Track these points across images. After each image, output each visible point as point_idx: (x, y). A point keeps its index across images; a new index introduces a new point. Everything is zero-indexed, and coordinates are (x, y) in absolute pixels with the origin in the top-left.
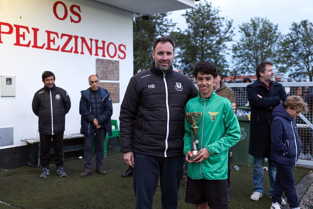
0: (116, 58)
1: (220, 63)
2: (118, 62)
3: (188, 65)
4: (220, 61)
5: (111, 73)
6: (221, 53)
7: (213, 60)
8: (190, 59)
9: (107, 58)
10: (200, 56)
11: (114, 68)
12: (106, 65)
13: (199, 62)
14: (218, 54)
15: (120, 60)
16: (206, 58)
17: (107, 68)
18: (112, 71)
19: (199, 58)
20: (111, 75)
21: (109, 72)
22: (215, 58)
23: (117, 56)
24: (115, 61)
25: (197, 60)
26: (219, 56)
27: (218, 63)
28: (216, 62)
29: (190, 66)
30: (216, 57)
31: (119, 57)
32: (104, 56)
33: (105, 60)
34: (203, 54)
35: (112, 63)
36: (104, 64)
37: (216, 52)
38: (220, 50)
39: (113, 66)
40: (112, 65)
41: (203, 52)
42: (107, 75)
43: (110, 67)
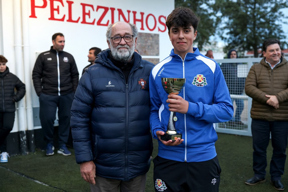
0: (156, 32)
1: (275, 34)
2: (158, 35)
3: (238, 37)
4: (276, 32)
5: (150, 47)
6: (277, 23)
7: (267, 31)
8: (239, 30)
9: (146, 31)
10: (251, 26)
11: (154, 42)
12: (145, 39)
13: (251, 33)
14: (273, 23)
15: (160, 33)
16: (259, 28)
17: (146, 42)
18: (151, 45)
19: (250, 28)
20: (151, 49)
21: (149, 47)
22: (269, 28)
23: (157, 29)
24: (155, 35)
25: (248, 31)
26: (274, 26)
27: (273, 34)
28: (271, 33)
29: (239, 38)
30: (271, 27)
31: (159, 30)
32: (142, 28)
33: (144, 33)
34: (254, 24)
35: (152, 36)
36: (143, 38)
37: (270, 21)
38: (276, 19)
39: (153, 40)
40: (151, 38)
41: (255, 22)
42: (147, 50)
43: (149, 42)
